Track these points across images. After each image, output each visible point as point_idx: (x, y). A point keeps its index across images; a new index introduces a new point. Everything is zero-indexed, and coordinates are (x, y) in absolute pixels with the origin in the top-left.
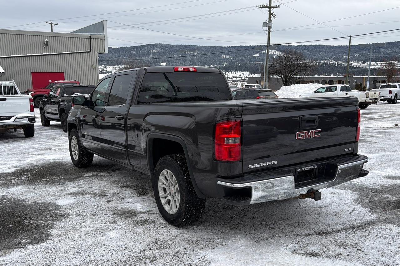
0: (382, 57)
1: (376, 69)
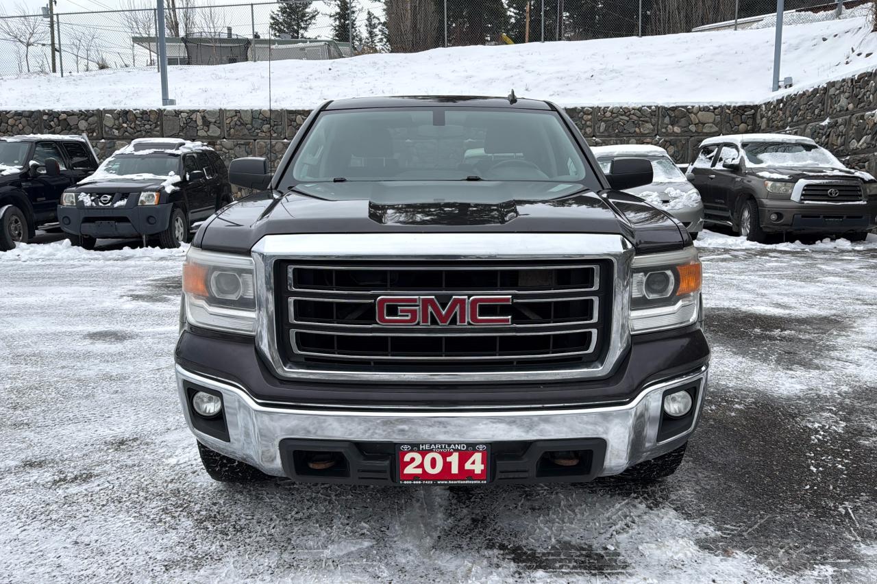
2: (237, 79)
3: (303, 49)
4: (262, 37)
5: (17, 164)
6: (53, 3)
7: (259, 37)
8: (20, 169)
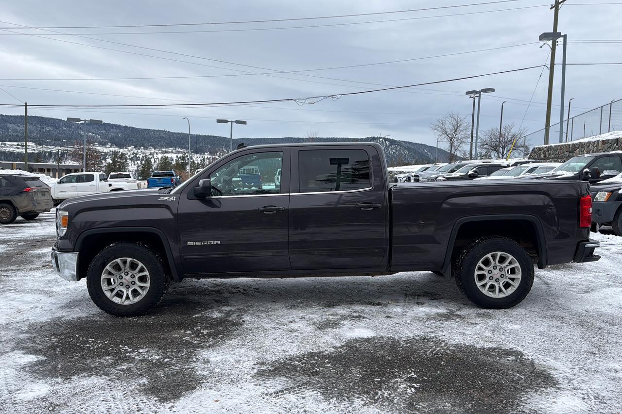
0: (10, 135)
1: (4, 152)
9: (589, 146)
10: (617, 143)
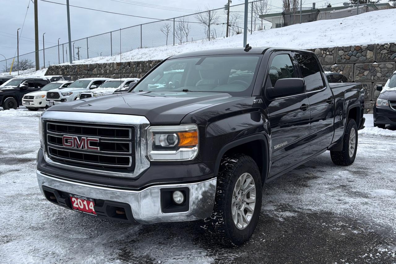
2: (287, 34)
3: (350, 11)
4: (332, 6)
5: (164, 84)
6: (230, 2)
7: (331, 6)
8: (164, 85)
9: (105, 67)
10: (130, 65)
